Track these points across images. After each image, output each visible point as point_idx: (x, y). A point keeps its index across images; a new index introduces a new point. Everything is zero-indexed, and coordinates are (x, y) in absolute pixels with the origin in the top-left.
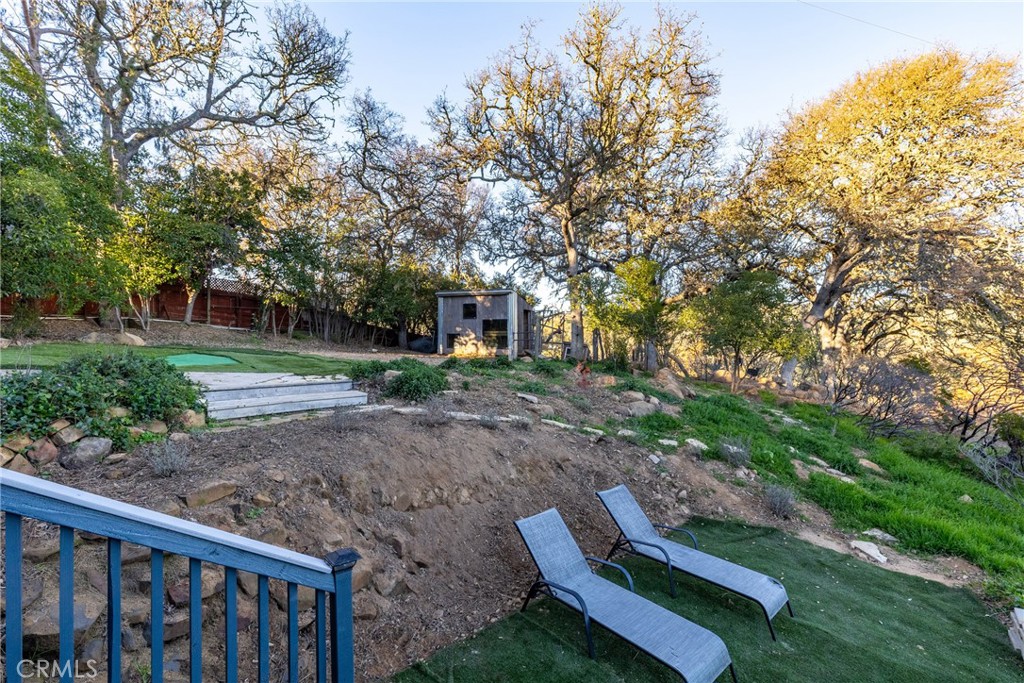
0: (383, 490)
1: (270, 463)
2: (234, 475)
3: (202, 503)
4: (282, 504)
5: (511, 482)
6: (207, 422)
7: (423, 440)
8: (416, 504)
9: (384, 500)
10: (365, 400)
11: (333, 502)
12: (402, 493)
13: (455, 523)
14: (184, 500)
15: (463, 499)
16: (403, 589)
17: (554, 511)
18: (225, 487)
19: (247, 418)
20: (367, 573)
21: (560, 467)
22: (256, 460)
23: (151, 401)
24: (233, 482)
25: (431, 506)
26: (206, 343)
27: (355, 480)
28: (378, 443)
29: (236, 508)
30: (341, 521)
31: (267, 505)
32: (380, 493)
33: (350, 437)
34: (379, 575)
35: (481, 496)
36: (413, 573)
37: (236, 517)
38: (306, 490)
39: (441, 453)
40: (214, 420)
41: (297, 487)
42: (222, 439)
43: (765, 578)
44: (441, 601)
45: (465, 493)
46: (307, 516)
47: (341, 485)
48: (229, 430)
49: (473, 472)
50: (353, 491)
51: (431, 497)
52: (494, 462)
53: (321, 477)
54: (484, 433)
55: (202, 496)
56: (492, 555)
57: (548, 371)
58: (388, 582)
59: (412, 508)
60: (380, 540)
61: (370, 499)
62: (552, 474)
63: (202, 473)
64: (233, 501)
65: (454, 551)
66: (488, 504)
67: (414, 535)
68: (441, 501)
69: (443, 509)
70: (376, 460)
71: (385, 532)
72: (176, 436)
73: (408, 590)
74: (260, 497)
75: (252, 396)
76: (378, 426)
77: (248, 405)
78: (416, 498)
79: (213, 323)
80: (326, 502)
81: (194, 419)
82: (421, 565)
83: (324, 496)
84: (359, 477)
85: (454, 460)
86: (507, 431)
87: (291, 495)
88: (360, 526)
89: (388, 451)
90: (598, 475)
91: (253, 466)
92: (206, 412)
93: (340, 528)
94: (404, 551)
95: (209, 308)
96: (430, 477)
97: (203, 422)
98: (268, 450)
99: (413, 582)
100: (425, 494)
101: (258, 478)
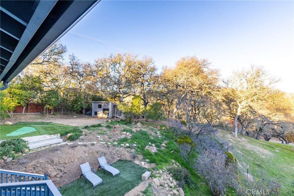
0: (60, 161)
1: (40, 159)
2: (34, 162)
3: (29, 168)
4: (42, 166)
5: (86, 157)
6: (29, 150)
7: (70, 151)
8: (66, 163)
9: (60, 163)
10: (63, 141)
11: (51, 164)
12: (64, 161)
13: (73, 165)
14: (26, 168)
15: (76, 161)
16: (61, 177)
17: (88, 162)
18: (32, 165)
19: (37, 148)
20: (55, 175)
21: (98, 152)
22: (38, 159)
23: (19, 149)
24: (34, 164)
25: (69, 163)
26: (28, 121)
27: (55, 160)
28: (61, 152)
29: (34, 168)
30: (52, 167)
31: (39, 167)
32: (60, 162)
33: (56, 152)
34: (57, 175)
35: (79, 160)
36: (63, 174)
37: (34, 169)
38: (46, 163)
39: (73, 153)
40: (30, 150)
41: (44, 163)
42: (32, 154)
43: (117, 170)
44: (67, 178)
45: (76, 160)
46: (46, 167)
47: (53, 162)
48: (33, 152)
49: (79, 156)
50: (55, 162)
51: (70, 161)
52: (84, 153)
53: (49, 161)
54: (84, 147)
55: (29, 167)
56: (78, 170)
57: (109, 127)
58: (59, 176)
59: (66, 164)
60: (58, 170)
61: (58, 163)
62: (96, 154)
63: (28, 162)
64: (34, 167)
65: (72, 170)
66: (81, 161)
67: (65, 168)
68: (71, 162)
69: (72, 163)
70: (60, 156)
71: (60, 168)
72: (23, 155)
73: (62, 177)
74: (38, 165)
75: (38, 143)
76: (62, 149)
77: (37, 145)
78: (67, 162)
79: (30, 112)
80: (49, 165)
81: (27, 150)
82: (65, 173)
83: (49, 164)
84: (56, 160)
85: (75, 154)
86: (89, 146)
87: (43, 164)
88: (55, 168)
89: (63, 154)
90: (105, 153)
91: (37, 160)
92: (29, 148)
93: (52, 169)
94: (62, 171)
95: (29, 108)
96: (70, 158)
97: (28, 151)
98: (40, 156)
99: (63, 176)
100: (68, 161)
101: (38, 162)
